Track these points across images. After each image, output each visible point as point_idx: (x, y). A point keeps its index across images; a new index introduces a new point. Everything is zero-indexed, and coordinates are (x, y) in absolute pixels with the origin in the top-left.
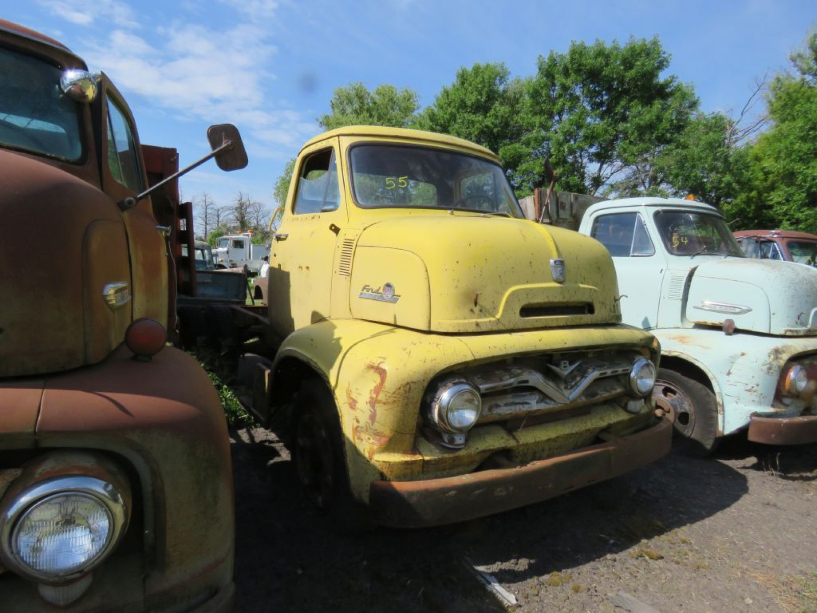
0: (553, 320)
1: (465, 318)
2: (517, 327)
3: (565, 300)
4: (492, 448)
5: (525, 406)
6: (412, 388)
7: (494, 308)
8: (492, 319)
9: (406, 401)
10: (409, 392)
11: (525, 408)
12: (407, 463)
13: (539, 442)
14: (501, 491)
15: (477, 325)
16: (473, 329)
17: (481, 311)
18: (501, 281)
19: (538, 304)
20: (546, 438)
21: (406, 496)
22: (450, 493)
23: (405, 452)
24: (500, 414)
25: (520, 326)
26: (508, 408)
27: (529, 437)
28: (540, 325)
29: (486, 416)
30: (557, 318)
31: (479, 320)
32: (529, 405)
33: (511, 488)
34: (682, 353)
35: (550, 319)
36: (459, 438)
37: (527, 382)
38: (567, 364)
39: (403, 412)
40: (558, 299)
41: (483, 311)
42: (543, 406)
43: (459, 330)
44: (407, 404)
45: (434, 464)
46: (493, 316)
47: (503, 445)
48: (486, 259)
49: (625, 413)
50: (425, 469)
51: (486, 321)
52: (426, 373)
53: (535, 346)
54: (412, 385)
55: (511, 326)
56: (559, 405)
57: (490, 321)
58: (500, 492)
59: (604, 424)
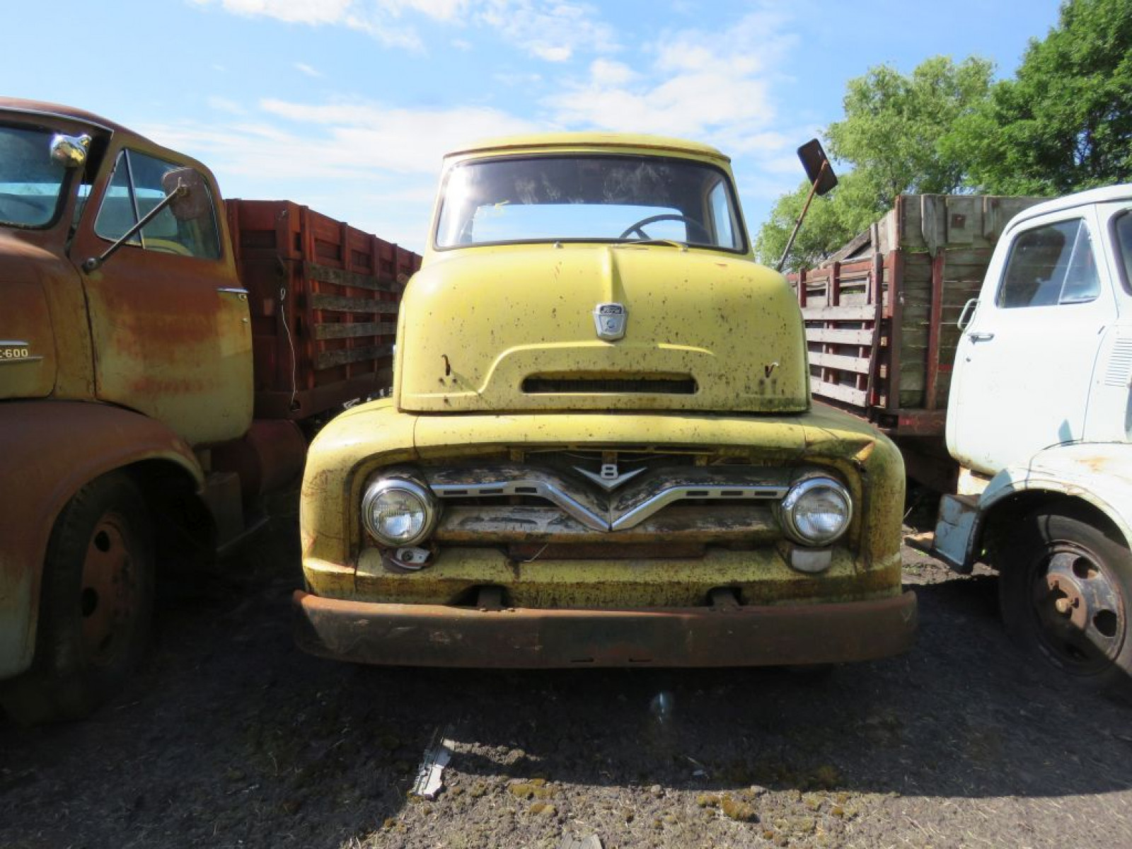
0: (585, 399)
1: (431, 392)
2: (512, 407)
3: (617, 368)
4: (466, 577)
5: (526, 525)
6: (329, 478)
7: (477, 378)
8: (471, 394)
9: (324, 494)
10: (326, 483)
11: (526, 528)
12: (332, 575)
13: (558, 584)
14: (441, 636)
15: (446, 400)
16: (441, 406)
17: (455, 381)
18: (493, 339)
19: (558, 373)
20: (574, 581)
21: (309, 613)
22: (360, 622)
23: (335, 561)
24: (474, 532)
25: (518, 405)
26: (495, 524)
27: (538, 574)
28: (559, 406)
29: (453, 530)
30: (593, 397)
31: (448, 395)
32: (533, 525)
33: (460, 636)
34: (1085, 489)
35: (579, 397)
36: (419, 555)
37: (534, 490)
38: (615, 471)
39: (323, 509)
40: (601, 365)
41: (459, 382)
42: (558, 530)
43: (422, 408)
44: (326, 499)
45: (373, 584)
46: (474, 390)
47: (488, 578)
48: (473, 308)
49: (786, 569)
50: (359, 588)
51: (460, 397)
52: (344, 461)
53: (526, 435)
54: (329, 474)
55: (502, 405)
56: (590, 532)
57: (466, 397)
58: (437, 636)
59: (720, 579)
